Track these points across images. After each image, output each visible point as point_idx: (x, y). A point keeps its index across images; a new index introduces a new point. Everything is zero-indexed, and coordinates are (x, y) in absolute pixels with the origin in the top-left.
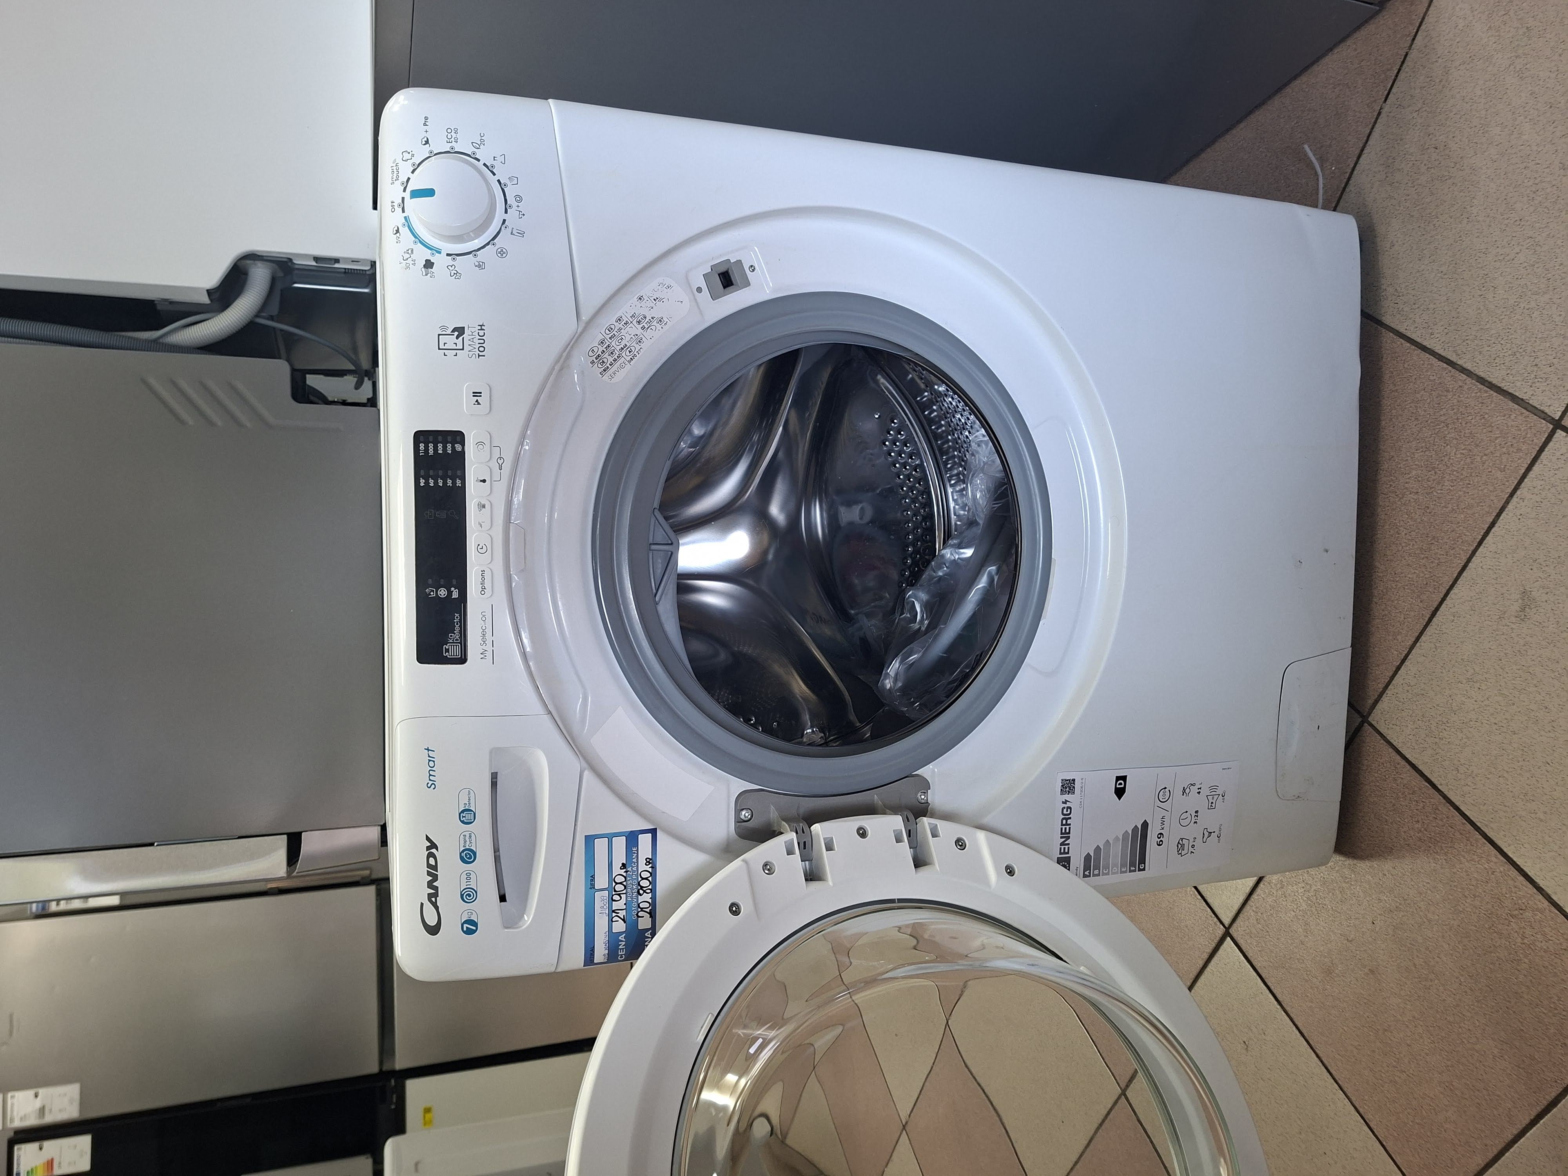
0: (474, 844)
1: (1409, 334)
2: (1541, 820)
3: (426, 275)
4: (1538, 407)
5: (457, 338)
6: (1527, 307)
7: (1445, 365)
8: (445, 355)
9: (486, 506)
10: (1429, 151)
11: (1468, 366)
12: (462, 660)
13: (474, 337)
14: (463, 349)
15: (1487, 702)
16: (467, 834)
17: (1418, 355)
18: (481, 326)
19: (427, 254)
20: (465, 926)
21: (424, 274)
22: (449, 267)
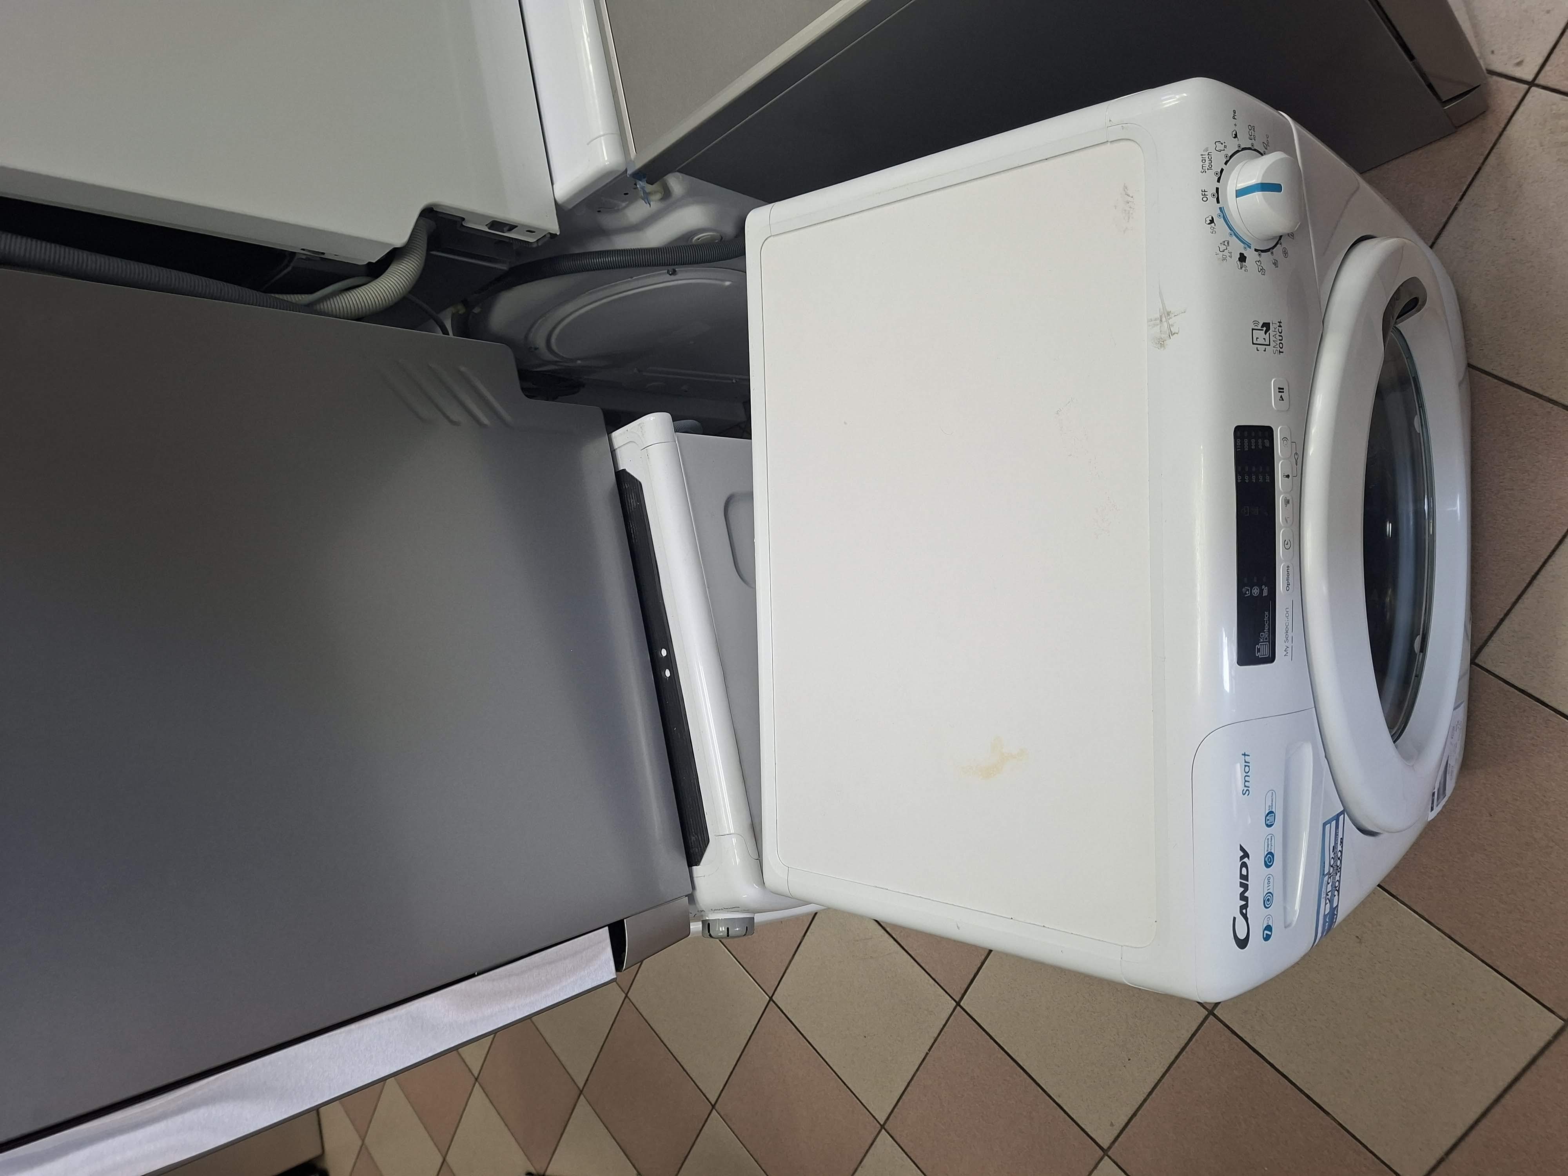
0: (1273, 847)
3: (1241, 268)
5: (1266, 333)
7: (1532, 396)
8: (1258, 350)
9: (1290, 502)
10: (1507, 241)
12: (1271, 659)
14: (1269, 345)
16: (1269, 837)
20: (1265, 932)
21: (1239, 267)
22: (1257, 262)
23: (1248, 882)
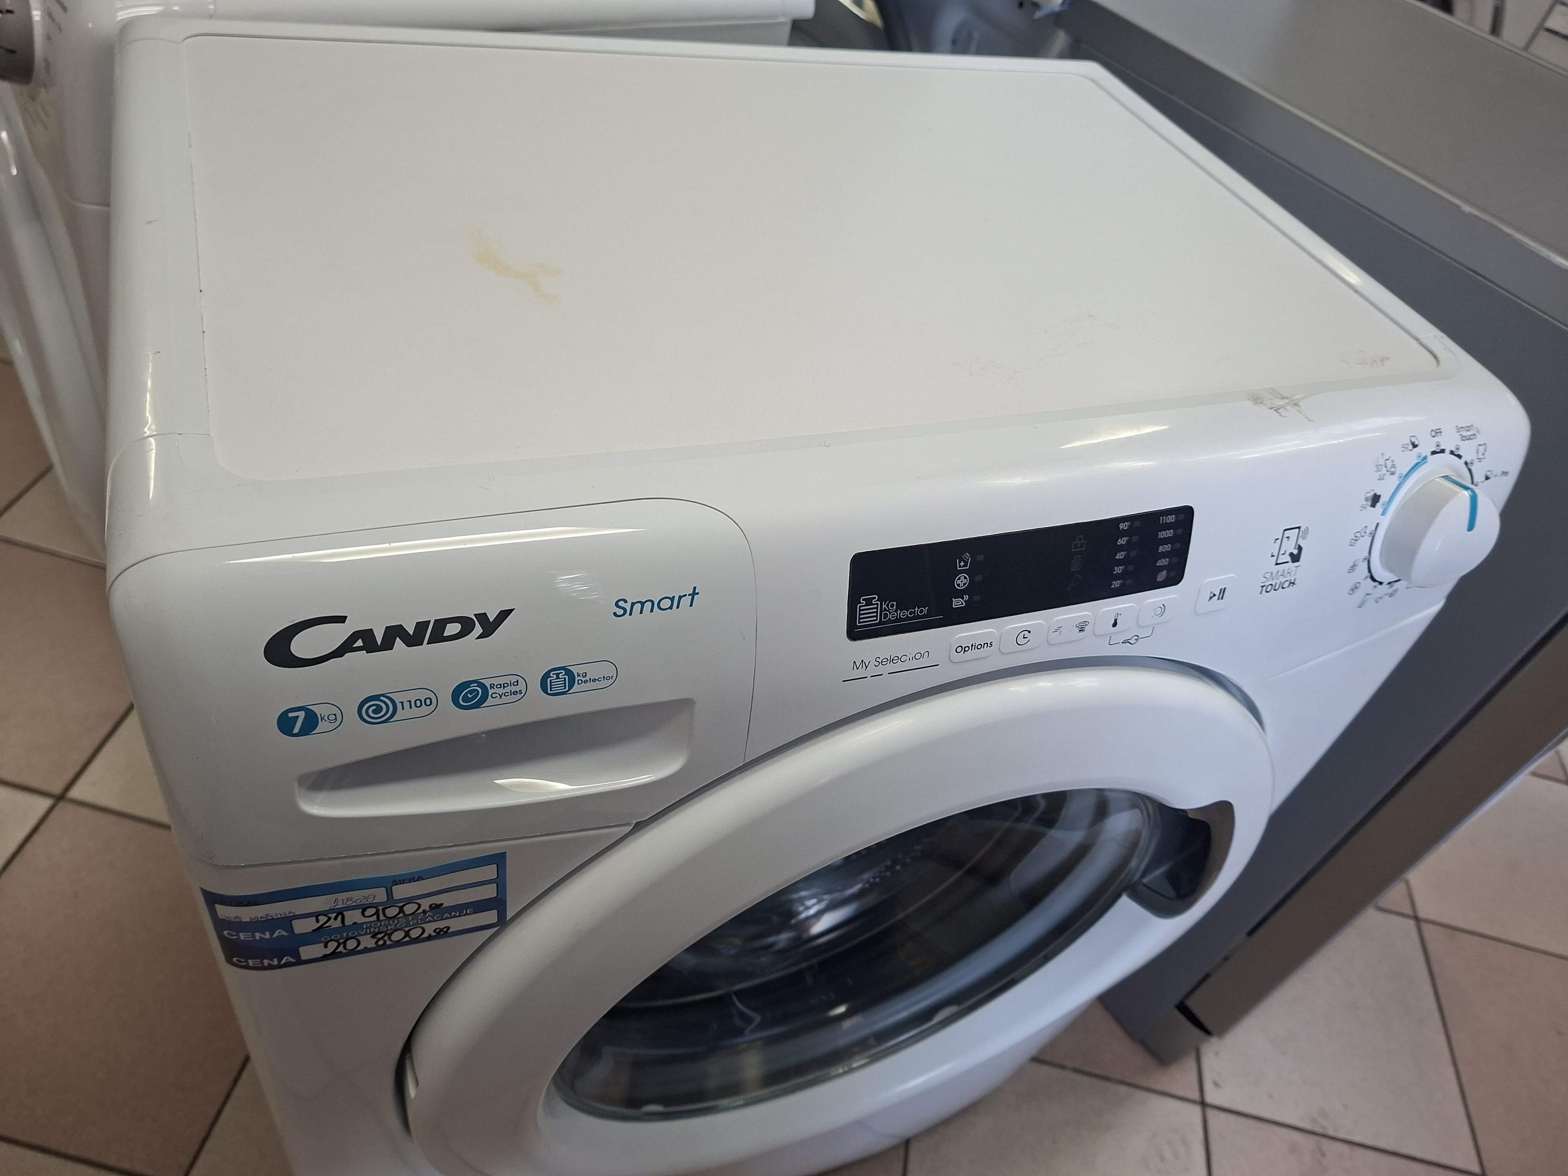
0: (498, 701)
3: (1366, 499)
5: (1291, 554)
8: (1275, 540)
9: (1082, 633)
13: (1285, 576)
14: (1276, 564)
16: (521, 686)
18: (1294, 582)
19: (1386, 495)
20: (302, 714)
21: (1368, 496)
22: (1364, 529)
23: (428, 644)
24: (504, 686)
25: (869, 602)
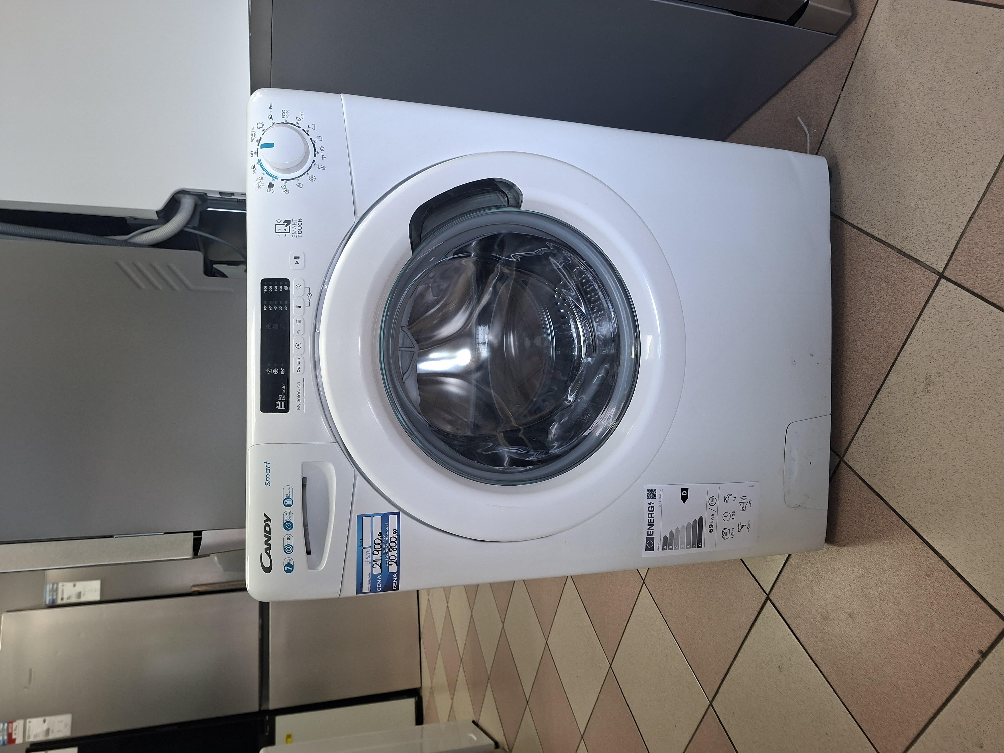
0: (292, 519)
1: (859, 226)
2: (941, 515)
3: (270, 191)
4: (931, 265)
6: (922, 207)
8: (279, 236)
9: (301, 321)
10: (866, 118)
11: (892, 243)
12: (286, 410)
13: (295, 225)
14: (289, 233)
15: (908, 445)
16: (288, 513)
17: (864, 238)
18: (300, 219)
19: (270, 180)
20: (286, 567)
21: (268, 191)
22: (283, 187)
23: (270, 535)
24: (287, 517)
25: (278, 405)
